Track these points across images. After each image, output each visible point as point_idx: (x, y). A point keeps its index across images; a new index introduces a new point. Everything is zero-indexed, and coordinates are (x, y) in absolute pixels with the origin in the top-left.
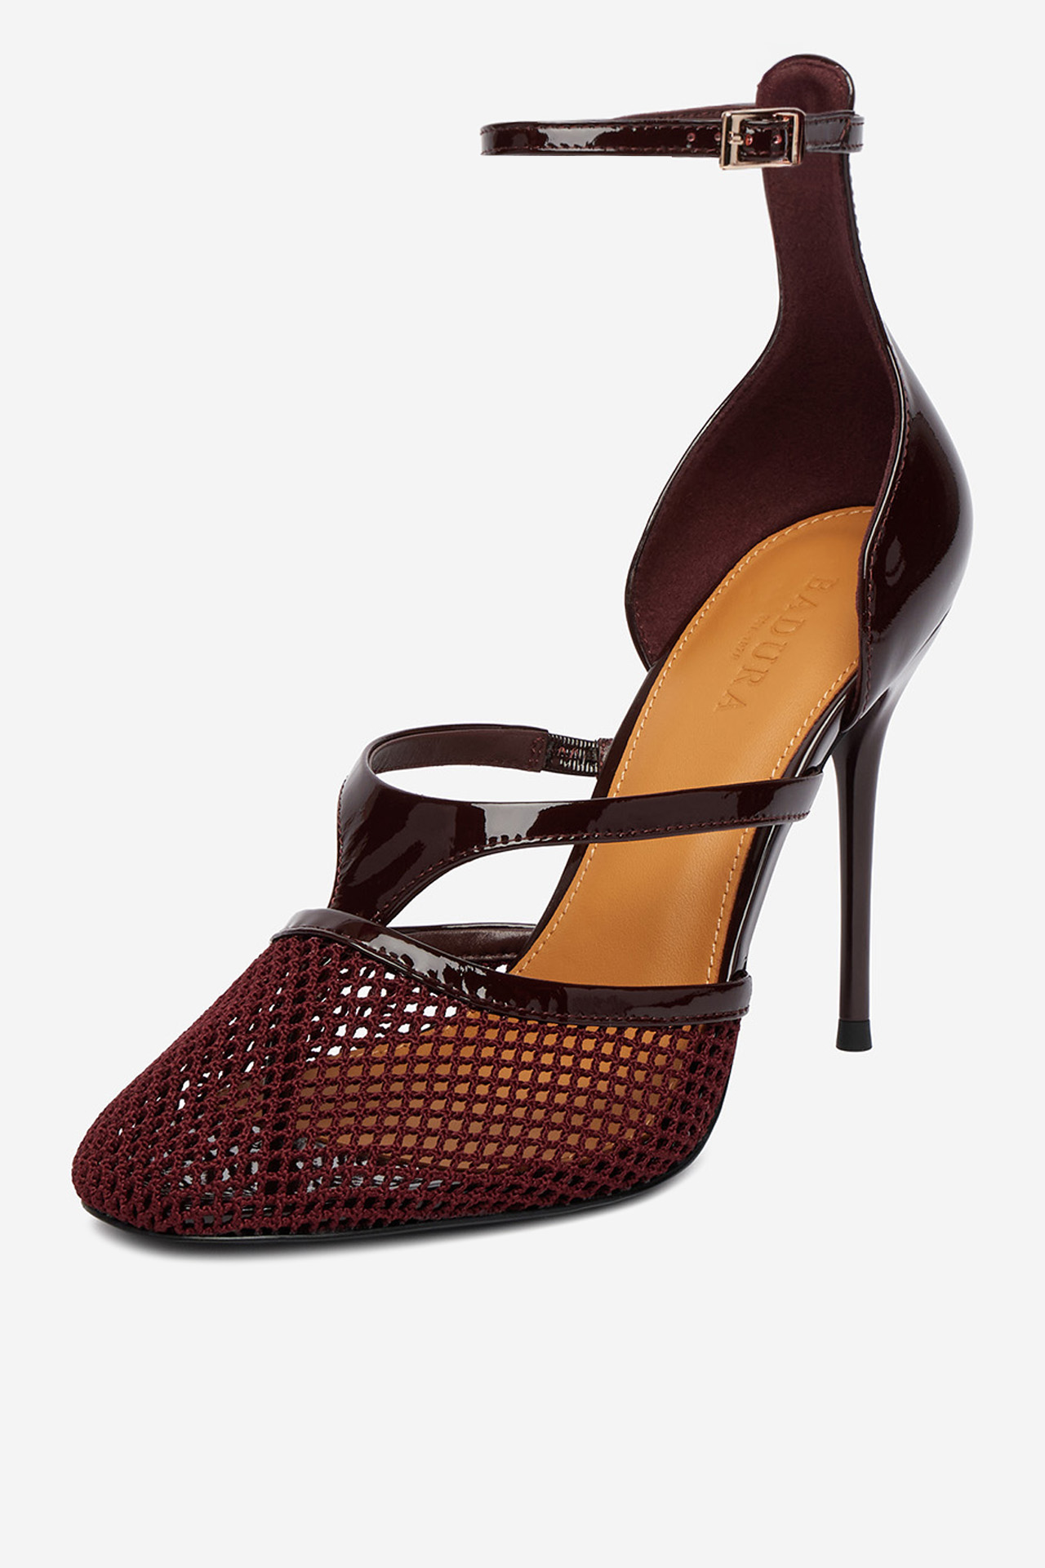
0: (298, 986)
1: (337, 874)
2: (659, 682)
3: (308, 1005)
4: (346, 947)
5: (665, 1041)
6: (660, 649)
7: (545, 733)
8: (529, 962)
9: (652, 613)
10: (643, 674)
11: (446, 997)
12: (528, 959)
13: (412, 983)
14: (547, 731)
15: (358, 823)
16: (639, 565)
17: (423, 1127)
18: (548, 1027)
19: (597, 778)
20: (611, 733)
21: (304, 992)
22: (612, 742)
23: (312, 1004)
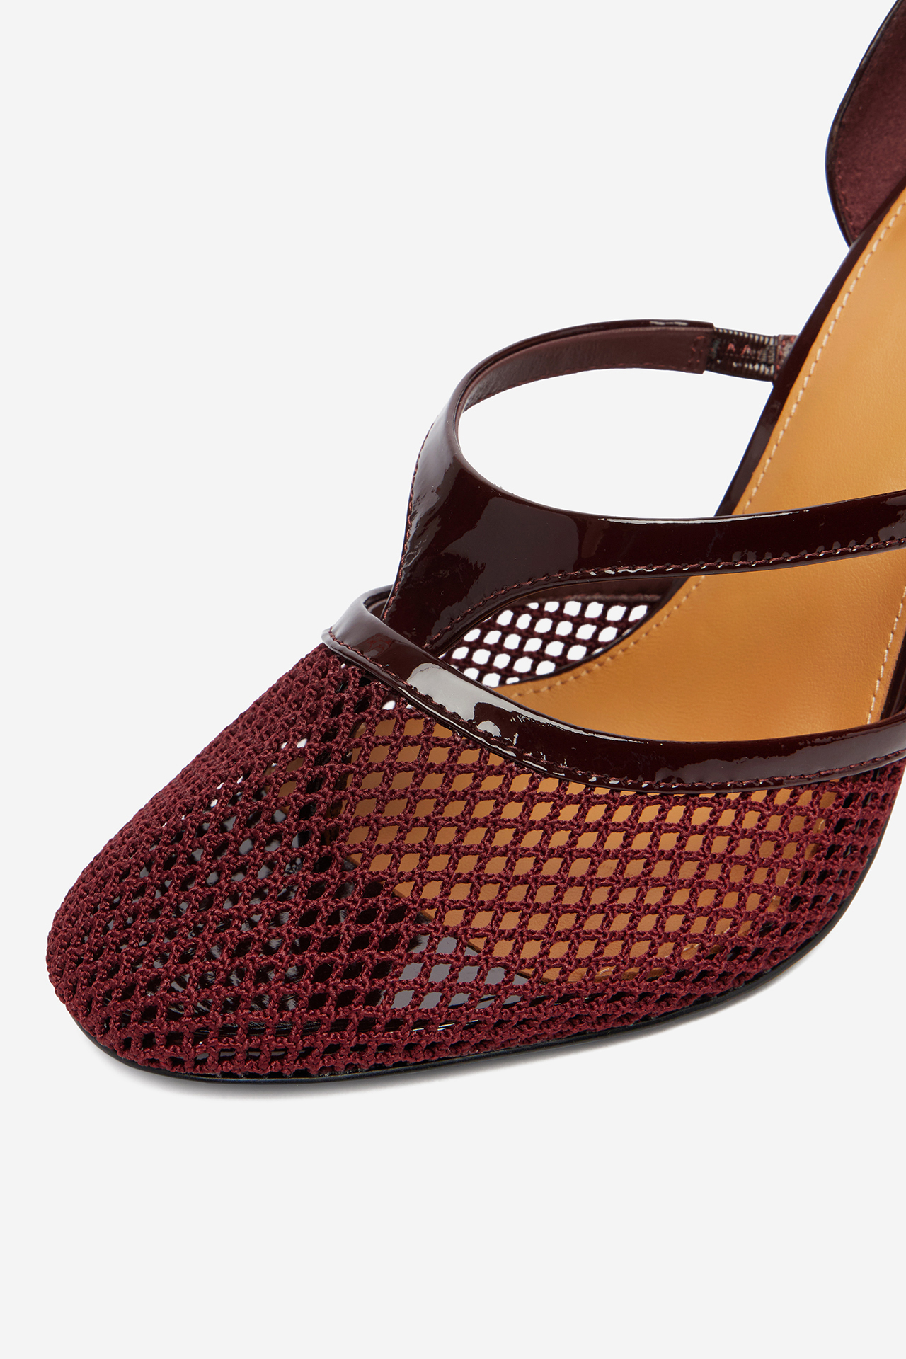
0: (324, 740)
1: (401, 565)
2: (866, 258)
3: (331, 769)
4: (390, 689)
5: (806, 798)
6: (865, 221)
7: (708, 330)
8: (668, 616)
9: (859, 174)
10: (844, 250)
11: (513, 764)
12: (667, 613)
13: (471, 745)
14: (711, 326)
15: (432, 500)
16: (844, 120)
17: (460, 954)
18: (648, 798)
19: (774, 384)
20: (795, 328)
21: (330, 748)
22: (794, 341)
23: (336, 766)
